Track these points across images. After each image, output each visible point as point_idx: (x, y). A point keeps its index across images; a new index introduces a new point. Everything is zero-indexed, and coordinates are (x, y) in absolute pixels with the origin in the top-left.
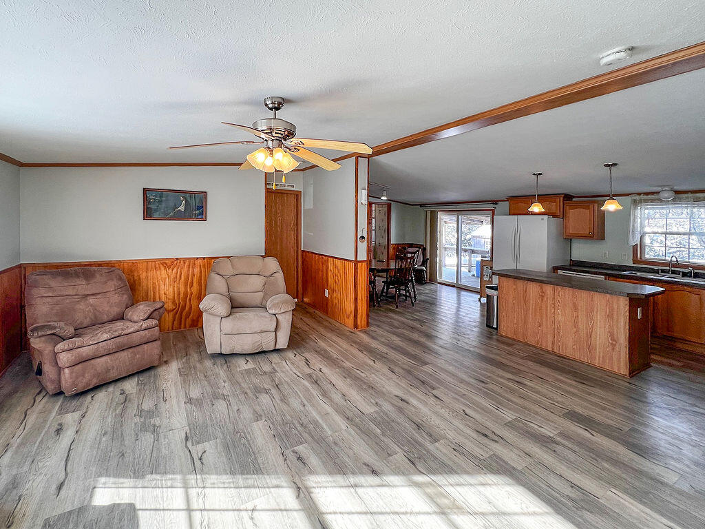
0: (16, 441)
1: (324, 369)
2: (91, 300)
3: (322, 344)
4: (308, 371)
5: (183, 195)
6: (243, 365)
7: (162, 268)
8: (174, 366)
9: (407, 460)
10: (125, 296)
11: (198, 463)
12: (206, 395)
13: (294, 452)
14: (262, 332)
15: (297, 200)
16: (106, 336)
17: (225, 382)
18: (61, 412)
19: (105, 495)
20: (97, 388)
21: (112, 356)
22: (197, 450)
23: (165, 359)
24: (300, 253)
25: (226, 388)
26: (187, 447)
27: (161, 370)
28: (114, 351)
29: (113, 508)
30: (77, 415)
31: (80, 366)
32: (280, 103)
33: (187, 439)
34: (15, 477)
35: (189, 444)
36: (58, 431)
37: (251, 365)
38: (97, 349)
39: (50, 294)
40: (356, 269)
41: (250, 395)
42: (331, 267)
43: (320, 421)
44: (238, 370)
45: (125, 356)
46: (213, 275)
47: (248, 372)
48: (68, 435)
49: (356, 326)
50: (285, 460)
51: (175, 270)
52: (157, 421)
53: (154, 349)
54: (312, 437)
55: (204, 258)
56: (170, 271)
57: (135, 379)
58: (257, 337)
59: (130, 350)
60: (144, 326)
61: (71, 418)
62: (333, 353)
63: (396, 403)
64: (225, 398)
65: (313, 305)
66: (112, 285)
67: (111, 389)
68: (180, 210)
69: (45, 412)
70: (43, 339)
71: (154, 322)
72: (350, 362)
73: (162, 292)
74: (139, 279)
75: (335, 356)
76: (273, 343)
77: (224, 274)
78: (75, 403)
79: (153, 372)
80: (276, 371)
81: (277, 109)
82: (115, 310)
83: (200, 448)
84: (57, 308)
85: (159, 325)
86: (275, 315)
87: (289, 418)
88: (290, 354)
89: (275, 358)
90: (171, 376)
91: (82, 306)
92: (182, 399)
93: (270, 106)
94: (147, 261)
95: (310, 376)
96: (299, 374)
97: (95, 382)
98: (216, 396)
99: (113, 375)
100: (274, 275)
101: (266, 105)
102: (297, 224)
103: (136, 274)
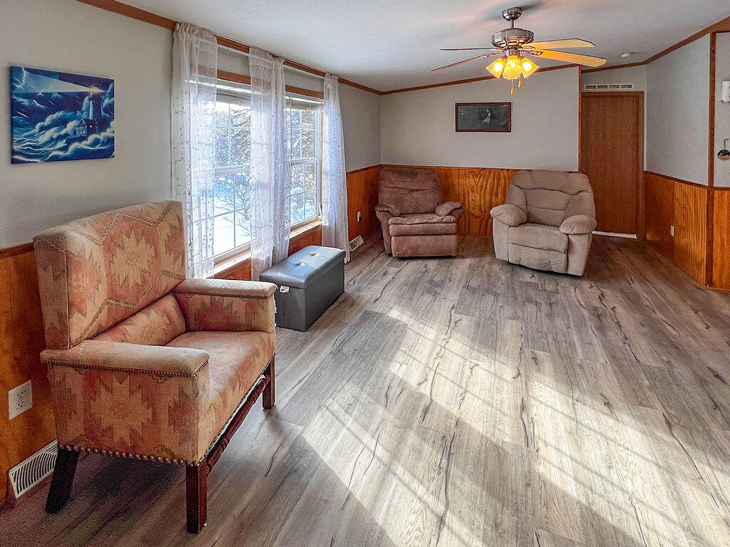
0: (365, 271)
1: (619, 310)
2: (415, 194)
3: (637, 287)
4: (597, 304)
5: (489, 107)
6: (527, 277)
7: (471, 176)
8: (468, 261)
9: (663, 420)
10: (437, 195)
11: (452, 324)
12: (481, 287)
13: (533, 352)
14: (549, 250)
15: (638, 103)
16: (417, 221)
17: (502, 284)
18: (390, 265)
19: (394, 314)
20: (411, 258)
21: (421, 237)
22: (456, 317)
23: (463, 255)
24: (641, 176)
25: (500, 288)
26: (450, 312)
27: (457, 261)
28: (422, 233)
29: (395, 321)
30: (396, 270)
31: (401, 238)
32: (517, 13)
33: (452, 308)
34: (359, 287)
35: (453, 311)
36: (384, 274)
37: (535, 280)
38: (411, 228)
39: (390, 185)
40: (711, 199)
41: (520, 300)
42: (678, 194)
43: (577, 345)
44: (520, 279)
45: (430, 239)
46: (512, 186)
47: (528, 284)
48: (389, 278)
49: (710, 282)
50: (520, 353)
51: (481, 179)
52: (439, 290)
53: (451, 241)
54: (559, 352)
55: (508, 170)
56: (477, 180)
57: (436, 262)
58: (545, 255)
59: (434, 237)
60: (444, 220)
61: (393, 270)
62: (646, 299)
63: (701, 373)
64: (496, 295)
65: (657, 246)
66: (429, 184)
67: (420, 262)
68: (486, 122)
69: (382, 262)
70: (382, 213)
71: (453, 218)
72: (662, 314)
73: (470, 199)
74: (453, 184)
75: (648, 303)
76: (563, 265)
77: (523, 187)
78: (398, 262)
79: (450, 260)
80: (558, 293)
81: (514, 19)
82: (431, 205)
83: (459, 316)
84: (394, 196)
85: (457, 222)
86: (568, 234)
87: (545, 329)
88: (586, 285)
89: (564, 282)
90: (462, 267)
91: (408, 197)
92: (463, 283)
93: (507, 17)
94: (459, 169)
95: (596, 309)
96: (582, 303)
97: (409, 253)
98: (489, 291)
99: (421, 252)
100: (581, 194)
101: (504, 17)
102: (637, 136)
103: (450, 179)
